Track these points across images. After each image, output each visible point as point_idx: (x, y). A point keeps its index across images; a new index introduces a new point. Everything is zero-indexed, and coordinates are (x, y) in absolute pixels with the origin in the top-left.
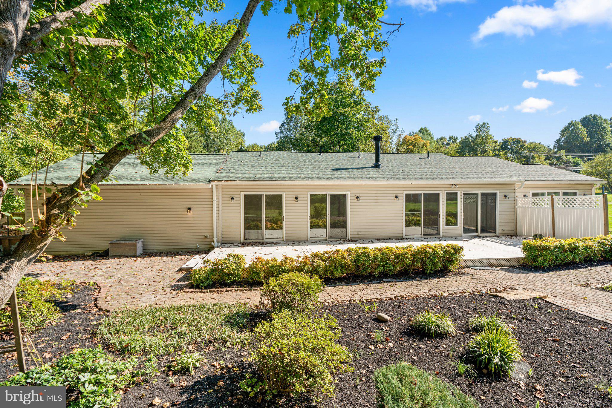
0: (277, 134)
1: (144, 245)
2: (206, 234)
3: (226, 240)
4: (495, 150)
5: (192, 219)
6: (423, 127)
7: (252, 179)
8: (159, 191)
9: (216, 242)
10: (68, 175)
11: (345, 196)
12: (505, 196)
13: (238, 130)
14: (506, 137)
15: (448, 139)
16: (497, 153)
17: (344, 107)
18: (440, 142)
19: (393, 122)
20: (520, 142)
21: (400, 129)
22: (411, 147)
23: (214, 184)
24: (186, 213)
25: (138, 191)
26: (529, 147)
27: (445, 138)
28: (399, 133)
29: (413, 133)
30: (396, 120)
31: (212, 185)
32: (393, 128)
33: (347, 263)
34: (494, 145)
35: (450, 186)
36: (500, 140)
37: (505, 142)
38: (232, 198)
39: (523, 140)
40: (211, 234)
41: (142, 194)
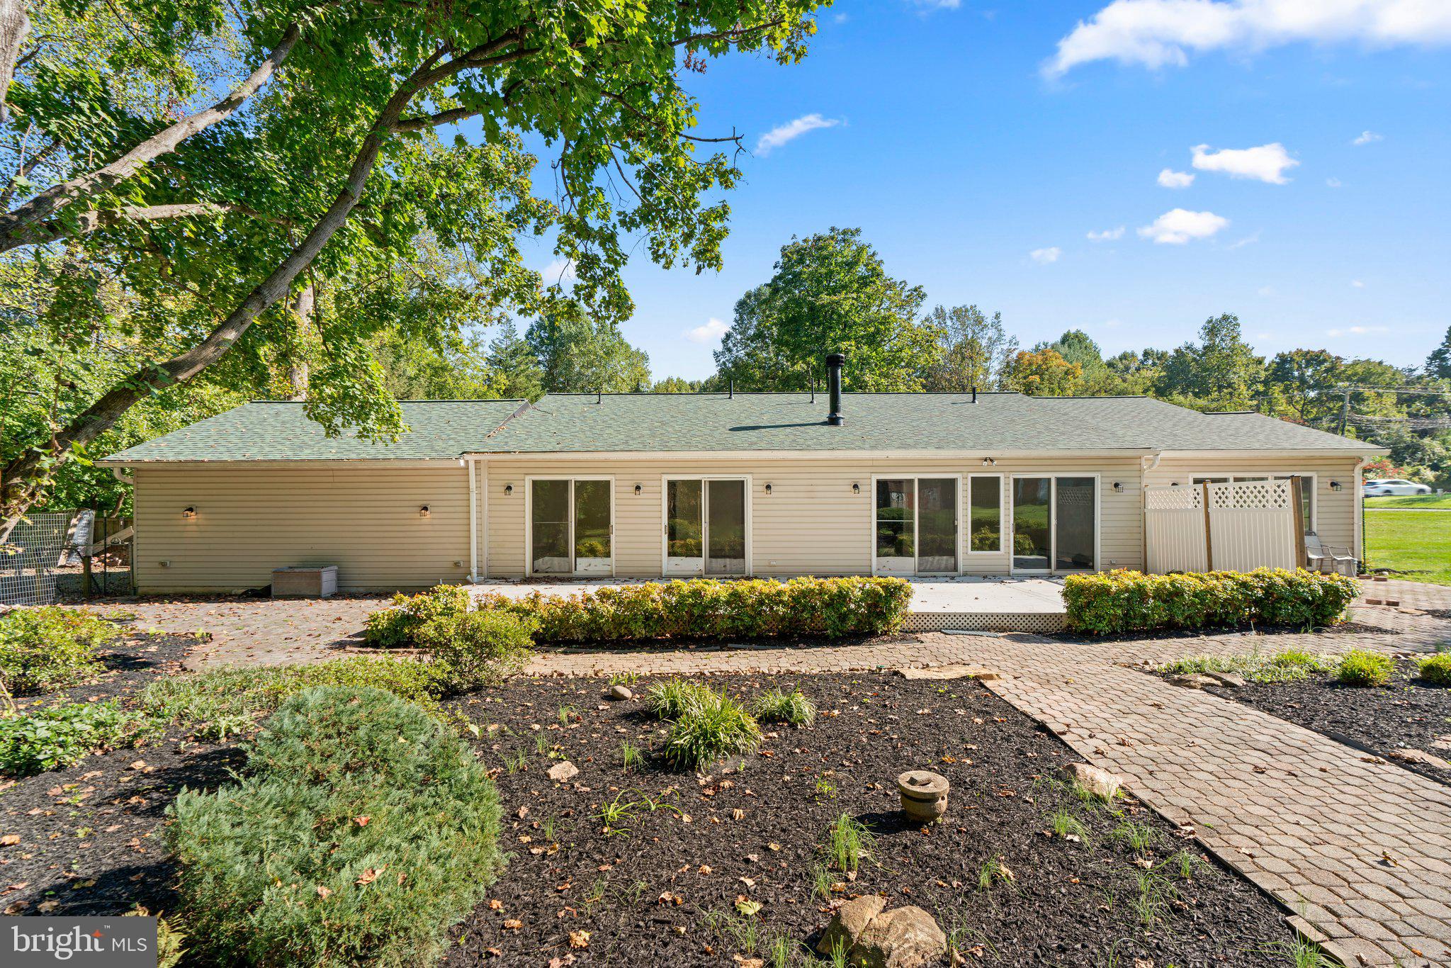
0: (716, 355)
1: (340, 577)
2: (457, 559)
3: (498, 571)
4: (1254, 381)
5: (430, 528)
6: (1073, 330)
7: (549, 448)
8: (368, 473)
9: (475, 575)
10: (212, 443)
11: (741, 484)
12: (1116, 485)
13: (634, 349)
14: (1288, 348)
15: (1140, 357)
16: (1261, 388)
17: (834, 291)
18: (1121, 366)
19: (989, 320)
20: (1325, 361)
21: (1007, 338)
22: (1037, 378)
23: (471, 458)
24: (418, 516)
25: (330, 473)
26: (1349, 372)
27: (1133, 355)
28: (1005, 347)
29: (1046, 345)
30: (997, 316)
31: (467, 462)
32: (990, 334)
33: (655, 609)
34: (1252, 369)
35: (979, 463)
36: (1270, 357)
37: (1283, 360)
38: (509, 488)
39: (1334, 354)
40: (465, 559)
41: (336, 479)
